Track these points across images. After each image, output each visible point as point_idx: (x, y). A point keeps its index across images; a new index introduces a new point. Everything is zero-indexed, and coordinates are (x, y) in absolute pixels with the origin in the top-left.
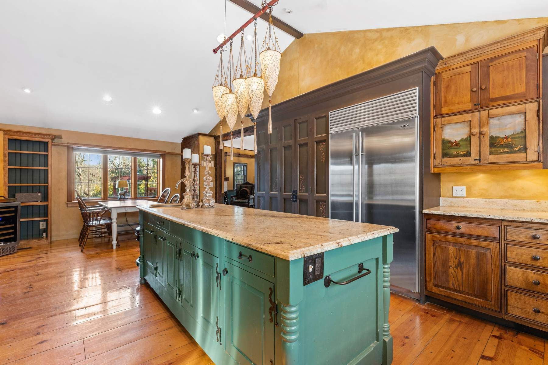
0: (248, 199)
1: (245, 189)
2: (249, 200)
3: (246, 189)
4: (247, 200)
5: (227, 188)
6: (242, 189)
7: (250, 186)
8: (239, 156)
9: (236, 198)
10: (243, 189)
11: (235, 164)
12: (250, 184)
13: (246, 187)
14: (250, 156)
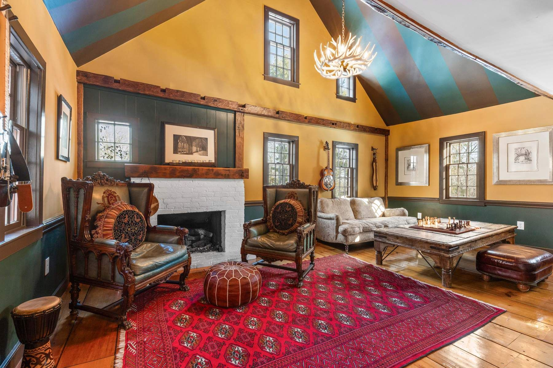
0: (296, 238)
1: (288, 201)
2: (299, 242)
3: (292, 202)
4: (291, 242)
5: (244, 198)
6: (279, 202)
7: (304, 194)
8: (277, 115)
9: (262, 228)
10: (282, 201)
11: (266, 137)
12: (303, 186)
13: (292, 196)
14: (306, 118)
